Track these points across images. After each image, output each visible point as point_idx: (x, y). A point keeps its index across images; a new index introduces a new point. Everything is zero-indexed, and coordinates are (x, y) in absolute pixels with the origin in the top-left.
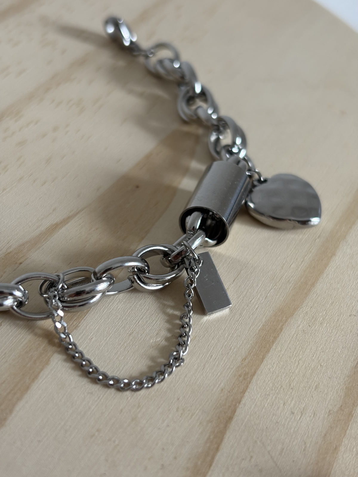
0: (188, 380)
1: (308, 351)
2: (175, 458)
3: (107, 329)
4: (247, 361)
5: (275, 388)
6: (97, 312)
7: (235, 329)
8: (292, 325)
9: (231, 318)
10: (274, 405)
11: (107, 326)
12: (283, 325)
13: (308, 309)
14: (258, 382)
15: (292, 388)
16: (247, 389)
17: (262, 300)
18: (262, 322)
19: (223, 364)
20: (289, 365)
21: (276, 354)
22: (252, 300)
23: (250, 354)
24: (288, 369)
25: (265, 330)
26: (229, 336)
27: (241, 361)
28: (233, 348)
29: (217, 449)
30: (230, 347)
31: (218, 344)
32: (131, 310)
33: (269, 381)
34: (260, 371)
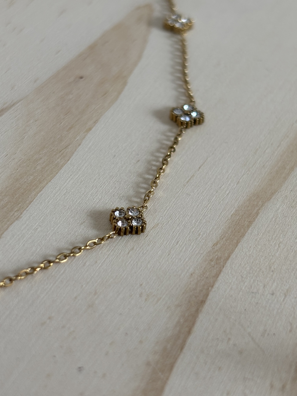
0: (151, 267)
1: (290, 234)
2: (141, 342)
3: (54, 219)
4: (219, 246)
5: (253, 271)
6: (41, 202)
7: (204, 215)
8: (270, 210)
9: (198, 205)
10: (253, 288)
11: (54, 216)
12: (259, 209)
13: (287, 193)
14: (233, 266)
15: (272, 271)
16: (220, 273)
17: (233, 186)
18: (235, 207)
19: (191, 250)
20: (268, 248)
21: (252, 238)
22: (222, 186)
23: (223, 239)
24: (267, 252)
25: (238, 215)
26: (197, 222)
27: (212, 246)
28: (202, 233)
29: (189, 332)
30: (199, 233)
31: (185, 230)
32: (81, 200)
33: (245, 265)
34: (235, 256)
